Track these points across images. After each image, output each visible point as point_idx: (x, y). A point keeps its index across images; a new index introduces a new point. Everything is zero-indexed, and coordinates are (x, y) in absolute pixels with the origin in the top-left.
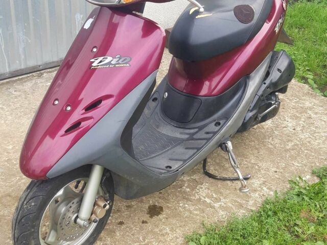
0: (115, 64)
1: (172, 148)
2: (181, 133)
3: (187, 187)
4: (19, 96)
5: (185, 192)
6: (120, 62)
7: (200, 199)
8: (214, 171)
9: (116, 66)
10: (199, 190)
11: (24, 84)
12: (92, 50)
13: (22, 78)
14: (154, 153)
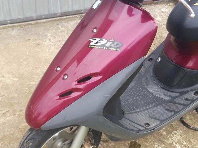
0: (108, 47)
1: (154, 107)
2: (164, 95)
3: (164, 131)
4: (64, 31)
5: (161, 135)
6: (113, 46)
7: (172, 144)
8: (189, 120)
9: (109, 49)
10: (173, 135)
11: (69, 22)
12: (93, 30)
13: (69, 18)
14: (138, 108)
